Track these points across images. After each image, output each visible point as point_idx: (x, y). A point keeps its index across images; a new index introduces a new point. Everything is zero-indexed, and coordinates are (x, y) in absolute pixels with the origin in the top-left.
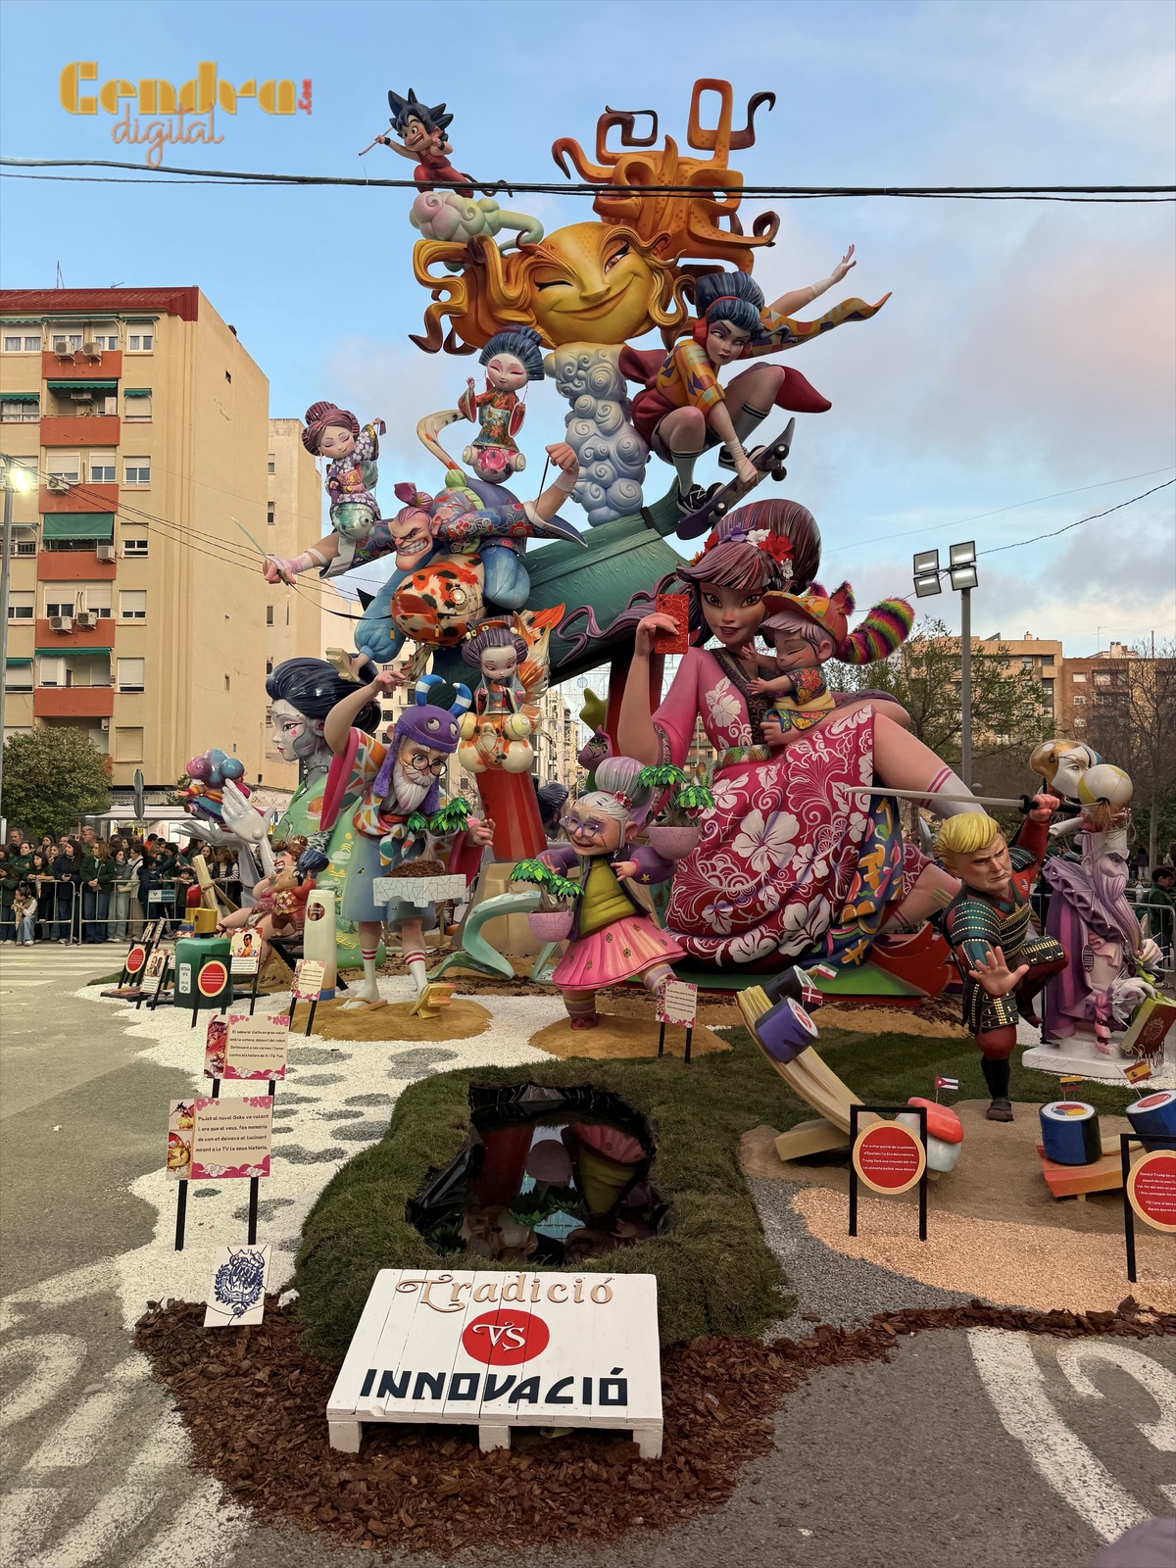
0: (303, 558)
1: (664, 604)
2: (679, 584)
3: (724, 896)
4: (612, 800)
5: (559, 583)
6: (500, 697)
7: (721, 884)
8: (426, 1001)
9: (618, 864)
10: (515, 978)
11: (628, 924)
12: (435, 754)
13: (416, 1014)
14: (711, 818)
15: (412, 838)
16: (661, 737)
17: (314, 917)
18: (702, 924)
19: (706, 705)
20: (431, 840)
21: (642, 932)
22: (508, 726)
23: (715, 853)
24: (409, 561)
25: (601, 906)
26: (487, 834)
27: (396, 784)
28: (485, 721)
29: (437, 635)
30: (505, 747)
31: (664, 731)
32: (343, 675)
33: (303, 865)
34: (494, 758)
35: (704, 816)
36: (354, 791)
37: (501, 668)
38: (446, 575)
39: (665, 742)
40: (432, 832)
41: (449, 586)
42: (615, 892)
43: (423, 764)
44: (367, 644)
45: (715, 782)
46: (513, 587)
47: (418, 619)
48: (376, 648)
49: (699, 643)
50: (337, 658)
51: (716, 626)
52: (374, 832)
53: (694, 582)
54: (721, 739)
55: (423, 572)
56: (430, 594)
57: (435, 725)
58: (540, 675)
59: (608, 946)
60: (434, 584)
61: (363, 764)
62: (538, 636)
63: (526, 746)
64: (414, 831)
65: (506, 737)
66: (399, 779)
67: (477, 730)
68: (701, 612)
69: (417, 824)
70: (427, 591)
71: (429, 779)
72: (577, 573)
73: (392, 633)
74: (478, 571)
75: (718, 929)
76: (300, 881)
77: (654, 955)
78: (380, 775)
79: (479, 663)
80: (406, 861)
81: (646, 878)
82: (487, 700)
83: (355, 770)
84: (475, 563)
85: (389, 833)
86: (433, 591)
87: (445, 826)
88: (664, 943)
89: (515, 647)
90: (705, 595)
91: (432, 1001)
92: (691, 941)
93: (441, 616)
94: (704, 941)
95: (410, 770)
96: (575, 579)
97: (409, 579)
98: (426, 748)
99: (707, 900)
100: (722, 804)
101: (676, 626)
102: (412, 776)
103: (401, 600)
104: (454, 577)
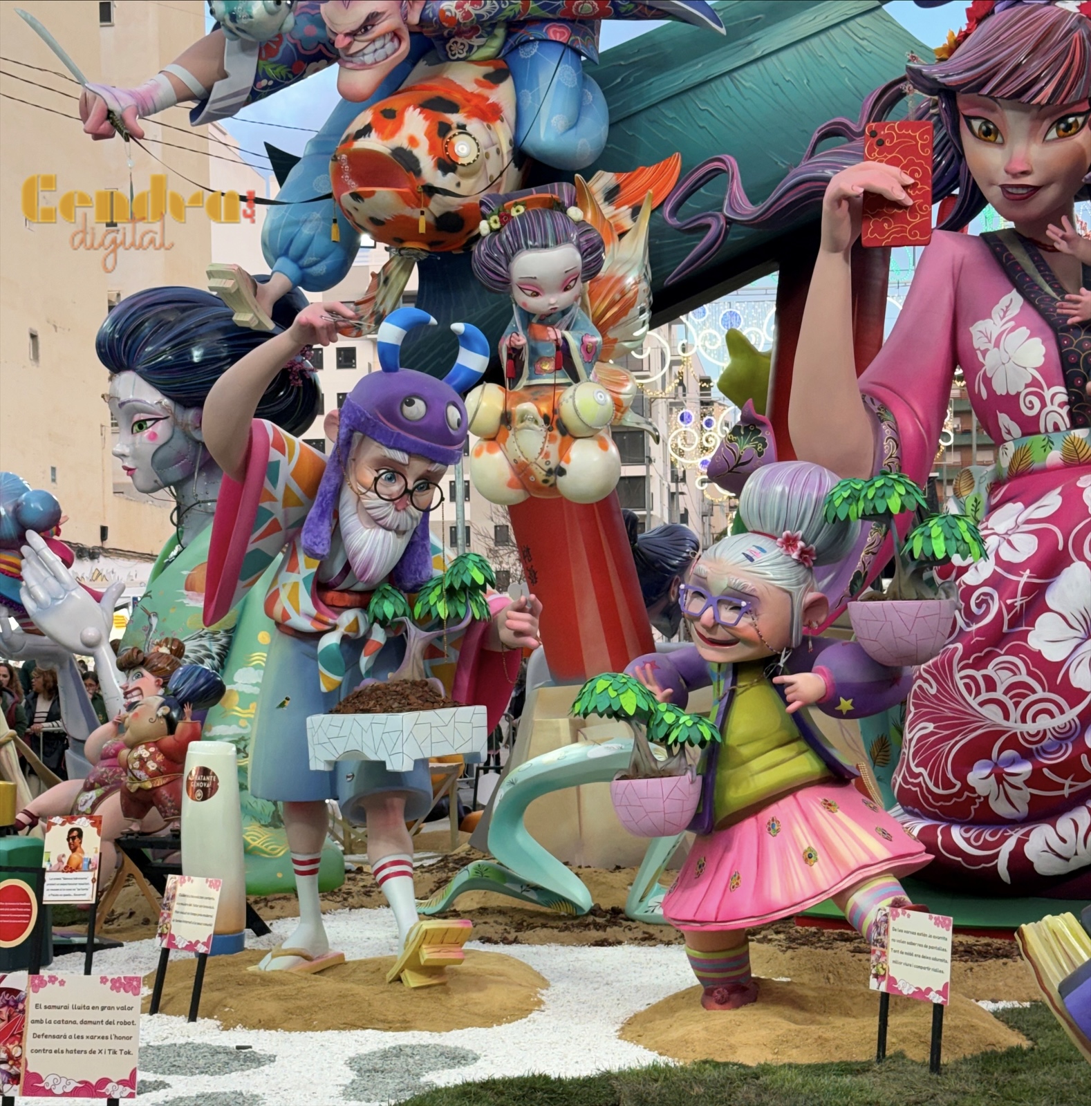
0: (157, 86)
1: (881, 143)
2: (916, 100)
3: (1012, 741)
4: (774, 551)
5: (668, 111)
6: (550, 351)
7: (1007, 717)
8: (416, 955)
9: (787, 678)
10: (594, 911)
11: (812, 799)
12: (419, 467)
13: (398, 979)
14: (985, 583)
15: (379, 636)
16: (877, 420)
17: (199, 793)
18: (971, 801)
19: (974, 350)
20: (417, 639)
21: (839, 814)
22: (566, 410)
23: (991, 656)
24: (364, 80)
25: (756, 764)
26: (525, 626)
27: (344, 529)
28: (522, 400)
29: (422, 229)
30: (563, 451)
31: (884, 407)
32: (243, 318)
33: (175, 693)
34: (540, 475)
35: (969, 578)
36: (265, 545)
37: (552, 291)
38: (438, 105)
39: (887, 431)
40: (419, 623)
41: (444, 129)
42: (784, 735)
43: (396, 488)
44: (285, 253)
45: (992, 509)
46: (574, 124)
47: (385, 199)
48: (306, 261)
49: (956, 223)
50: (228, 284)
51: (991, 184)
52: (306, 625)
53: (948, 93)
54: (1004, 420)
55: (393, 103)
56: (405, 144)
57: (417, 409)
58: (630, 304)
59: (771, 842)
60: (415, 124)
61: (279, 492)
62: (627, 223)
63: (604, 447)
64: (384, 622)
65: (564, 430)
66: (351, 521)
67: (506, 419)
68: (960, 156)
69: (388, 608)
70: (401, 140)
71: (408, 518)
72: (706, 89)
73: (335, 229)
74: (503, 94)
75: (1001, 808)
76: (171, 725)
77: (865, 859)
78: (313, 512)
79: (507, 282)
80: (369, 682)
81: (846, 705)
82: (526, 357)
83: (266, 505)
84: (495, 78)
85: (334, 628)
86: (413, 141)
87: (442, 610)
88: (886, 836)
89: (579, 247)
90: (968, 119)
91: (428, 955)
92: (947, 833)
93: (431, 190)
94: (972, 834)
95: (371, 500)
96: (701, 102)
97: (365, 118)
98: (401, 457)
99: (978, 750)
100: (1007, 555)
101: (905, 187)
102: (375, 513)
103: (350, 161)
104: (454, 108)
